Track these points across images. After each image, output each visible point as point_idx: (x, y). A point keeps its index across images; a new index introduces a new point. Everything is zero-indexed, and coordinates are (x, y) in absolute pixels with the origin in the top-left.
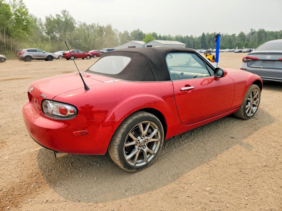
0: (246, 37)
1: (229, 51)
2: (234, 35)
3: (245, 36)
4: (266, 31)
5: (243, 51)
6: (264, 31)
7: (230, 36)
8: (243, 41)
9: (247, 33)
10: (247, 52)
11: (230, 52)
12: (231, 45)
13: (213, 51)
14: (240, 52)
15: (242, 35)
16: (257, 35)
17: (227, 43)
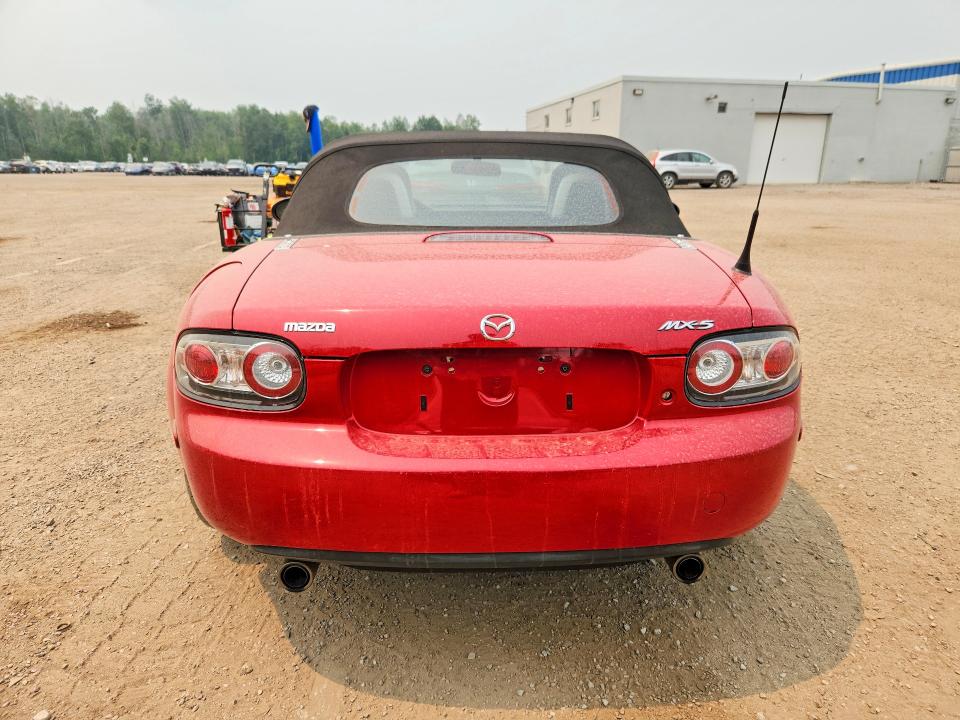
0: (136, 123)
1: (97, 170)
2: (89, 112)
3: (130, 119)
4: (193, 108)
5: (155, 170)
6: (189, 107)
7: (75, 114)
8: (129, 135)
9: (137, 110)
10: (167, 175)
11: (102, 171)
12: (90, 147)
13: (38, 166)
14: (146, 172)
15: (118, 114)
16: (169, 119)
17: (71, 139)
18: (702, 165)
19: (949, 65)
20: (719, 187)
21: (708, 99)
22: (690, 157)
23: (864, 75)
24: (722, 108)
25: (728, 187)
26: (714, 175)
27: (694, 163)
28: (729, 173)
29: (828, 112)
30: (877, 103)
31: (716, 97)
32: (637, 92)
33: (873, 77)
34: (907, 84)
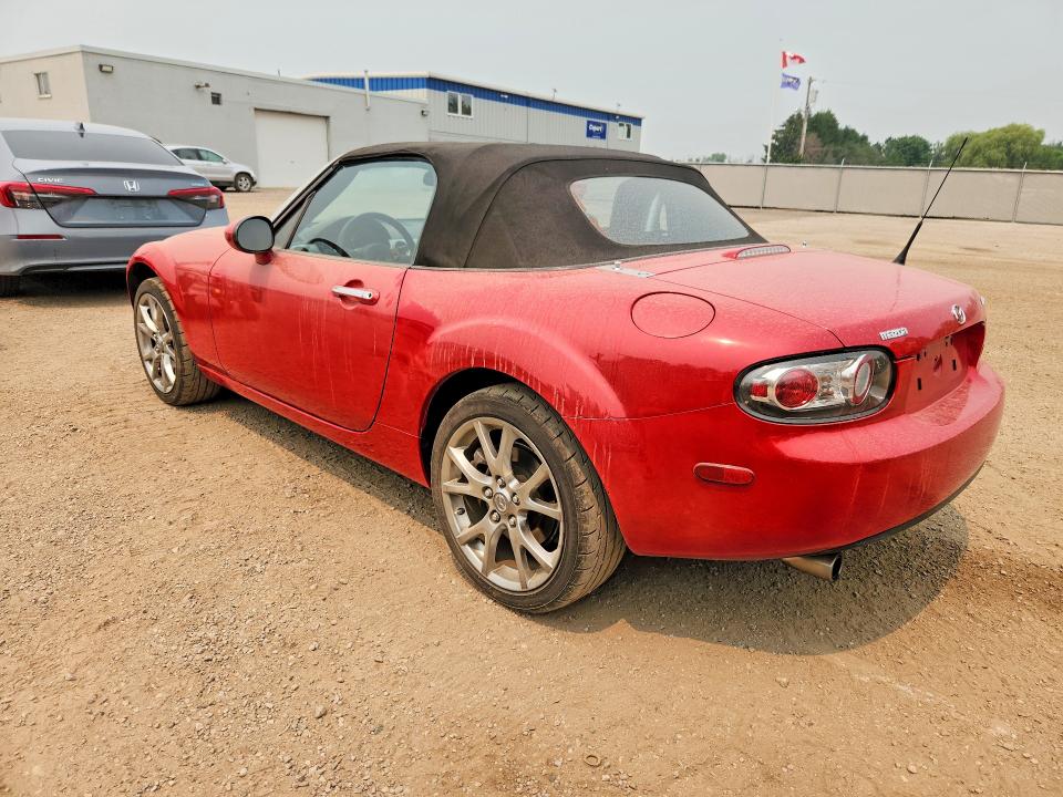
18: (215, 165)
19: (418, 79)
20: (238, 191)
21: (198, 87)
22: (197, 155)
23: (348, 80)
24: (216, 99)
25: (249, 191)
26: (230, 177)
27: (205, 162)
28: (248, 175)
29: (326, 115)
30: (368, 110)
31: (207, 85)
32: (104, 68)
33: (357, 83)
34: (390, 93)
